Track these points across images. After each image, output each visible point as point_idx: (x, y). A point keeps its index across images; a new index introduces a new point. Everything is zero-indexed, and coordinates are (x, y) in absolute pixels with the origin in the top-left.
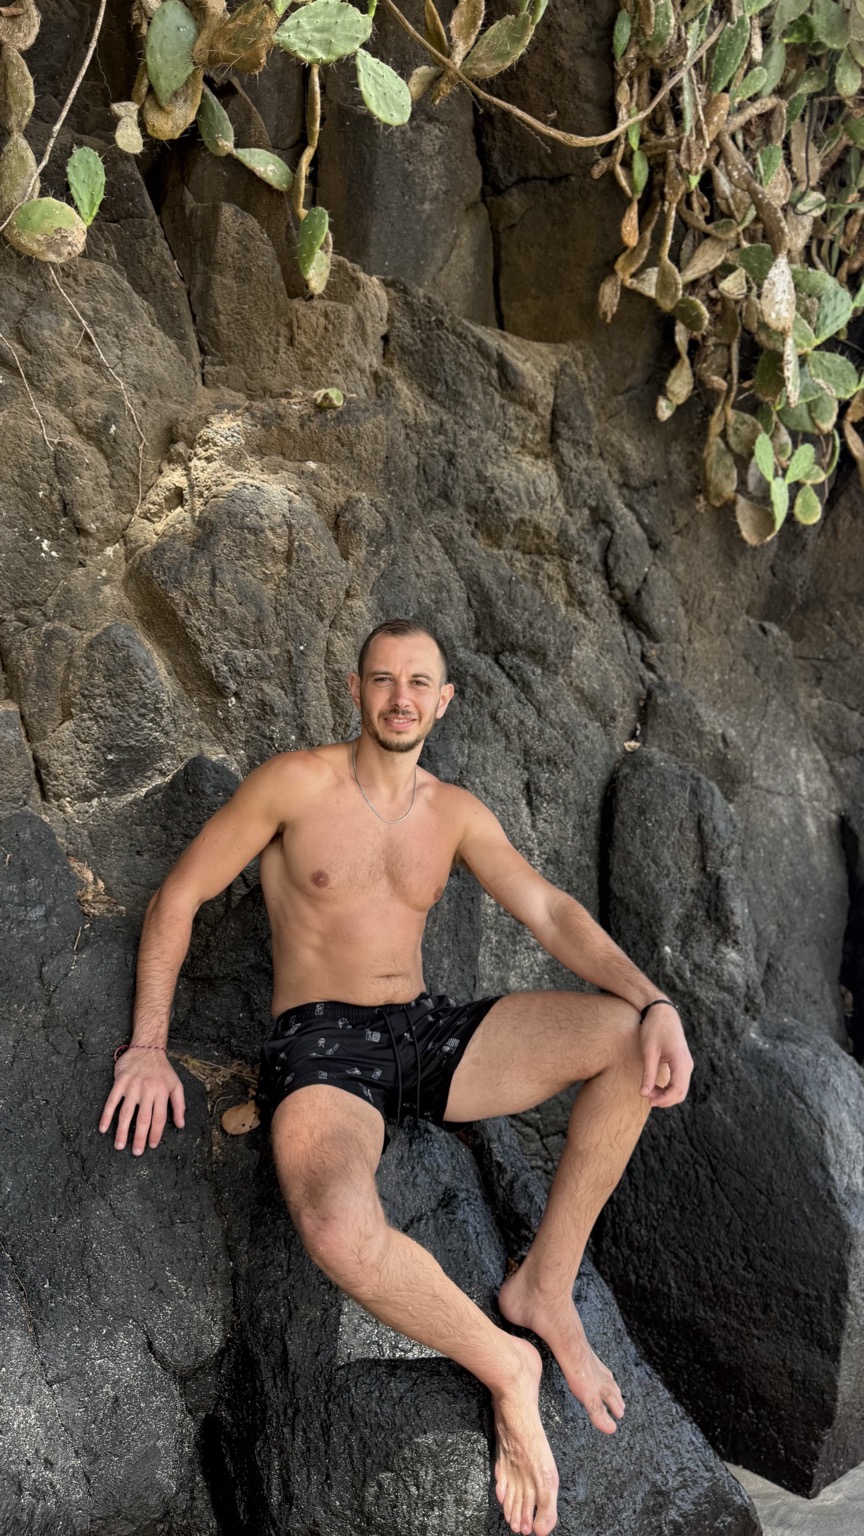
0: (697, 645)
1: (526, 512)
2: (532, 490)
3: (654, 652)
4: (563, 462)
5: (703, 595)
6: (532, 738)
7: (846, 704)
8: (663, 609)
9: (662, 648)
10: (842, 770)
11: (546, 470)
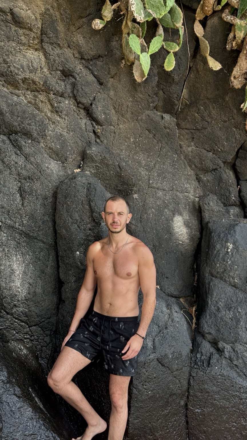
0: (121, 126)
1: (28, 75)
2: (30, 65)
3: (99, 130)
4: (46, 52)
5: (122, 105)
6: (21, 169)
7: (205, 149)
8: (103, 112)
9: (103, 129)
10: (205, 179)
11: (39, 56)
